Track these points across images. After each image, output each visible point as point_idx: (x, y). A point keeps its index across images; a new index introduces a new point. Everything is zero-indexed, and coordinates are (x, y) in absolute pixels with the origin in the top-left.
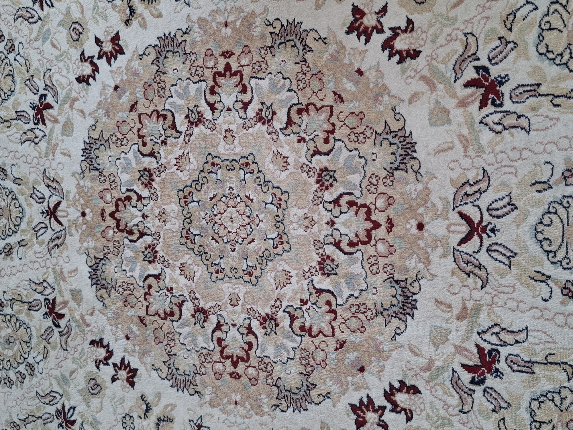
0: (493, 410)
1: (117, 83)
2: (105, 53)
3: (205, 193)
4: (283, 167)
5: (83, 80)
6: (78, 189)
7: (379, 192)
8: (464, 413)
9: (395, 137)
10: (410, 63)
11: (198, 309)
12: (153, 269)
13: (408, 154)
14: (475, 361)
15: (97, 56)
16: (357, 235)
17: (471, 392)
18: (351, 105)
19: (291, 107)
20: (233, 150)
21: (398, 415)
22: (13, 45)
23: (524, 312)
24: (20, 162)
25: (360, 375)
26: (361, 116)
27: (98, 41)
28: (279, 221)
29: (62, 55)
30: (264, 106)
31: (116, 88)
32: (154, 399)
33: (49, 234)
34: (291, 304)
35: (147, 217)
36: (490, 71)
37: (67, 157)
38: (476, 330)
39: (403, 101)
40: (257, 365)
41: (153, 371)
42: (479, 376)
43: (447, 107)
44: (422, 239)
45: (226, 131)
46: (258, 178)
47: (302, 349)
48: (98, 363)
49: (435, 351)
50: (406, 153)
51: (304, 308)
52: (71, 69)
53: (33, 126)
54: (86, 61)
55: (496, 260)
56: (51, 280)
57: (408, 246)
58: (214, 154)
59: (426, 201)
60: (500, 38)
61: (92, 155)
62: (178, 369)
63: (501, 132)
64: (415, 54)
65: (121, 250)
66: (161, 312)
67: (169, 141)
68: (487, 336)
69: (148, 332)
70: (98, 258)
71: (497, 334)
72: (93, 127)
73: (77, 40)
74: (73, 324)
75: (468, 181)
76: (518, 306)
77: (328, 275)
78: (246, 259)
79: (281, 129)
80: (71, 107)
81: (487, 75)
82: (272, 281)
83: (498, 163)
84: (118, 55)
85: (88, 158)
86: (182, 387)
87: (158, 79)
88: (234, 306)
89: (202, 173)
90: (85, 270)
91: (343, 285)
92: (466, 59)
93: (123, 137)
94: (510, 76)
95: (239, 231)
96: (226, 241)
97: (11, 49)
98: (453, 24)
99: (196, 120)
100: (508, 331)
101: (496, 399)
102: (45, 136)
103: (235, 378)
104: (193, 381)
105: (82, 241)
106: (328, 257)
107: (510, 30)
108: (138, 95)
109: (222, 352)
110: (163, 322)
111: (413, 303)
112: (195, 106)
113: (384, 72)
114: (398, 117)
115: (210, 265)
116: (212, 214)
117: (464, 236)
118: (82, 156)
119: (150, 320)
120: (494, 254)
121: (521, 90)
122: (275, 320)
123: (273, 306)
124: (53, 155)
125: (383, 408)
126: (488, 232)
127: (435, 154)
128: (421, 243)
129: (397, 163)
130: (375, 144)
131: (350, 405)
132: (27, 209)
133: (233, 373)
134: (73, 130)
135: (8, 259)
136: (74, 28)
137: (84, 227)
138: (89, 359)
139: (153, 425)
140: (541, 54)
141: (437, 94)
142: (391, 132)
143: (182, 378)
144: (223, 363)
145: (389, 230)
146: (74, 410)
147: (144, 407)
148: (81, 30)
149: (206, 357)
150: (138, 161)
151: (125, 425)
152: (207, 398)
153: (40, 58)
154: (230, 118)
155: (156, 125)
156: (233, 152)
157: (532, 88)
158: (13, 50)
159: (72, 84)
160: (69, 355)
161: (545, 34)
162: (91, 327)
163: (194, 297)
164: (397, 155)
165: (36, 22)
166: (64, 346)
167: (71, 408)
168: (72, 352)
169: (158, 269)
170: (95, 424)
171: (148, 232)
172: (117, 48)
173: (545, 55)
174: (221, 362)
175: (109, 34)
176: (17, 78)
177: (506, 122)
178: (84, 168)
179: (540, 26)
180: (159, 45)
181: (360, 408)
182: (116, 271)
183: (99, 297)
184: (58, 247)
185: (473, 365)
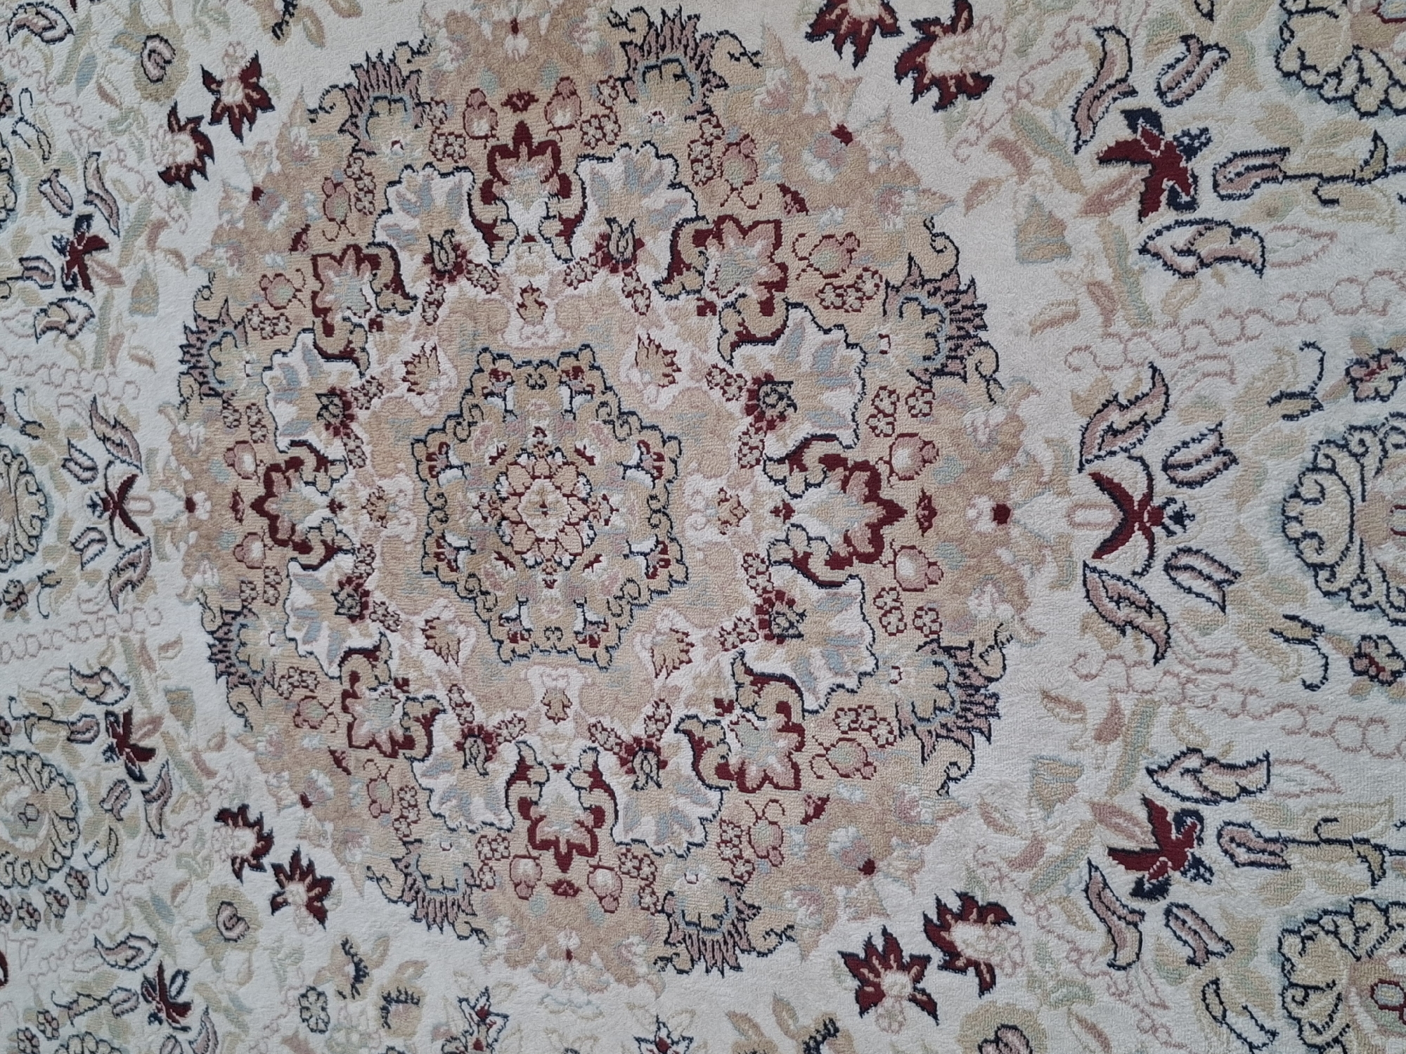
0: (1191, 961)
1: (259, 180)
2: (228, 109)
3: (478, 444)
4: (666, 375)
5: (178, 178)
6: (173, 443)
7: (898, 431)
8: (1120, 968)
9: (934, 294)
10: (965, 110)
11: (471, 730)
12: (359, 637)
13: (968, 336)
14: (1142, 838)
15: (208, 117)
16: (847, 540)
17: (1136, 918)
18: (825, 217)
19: (679, 226)
20: (541, 337)
21: (959, 976)
22: (6, 96)
23: (1260, 718)
25: (864, 881)
26: (850, 243)
27: (208, 80)
28: (659, 511)
29: (125, 118)
30: (615, 226)
31: (257, 193)
32: (374, 950)
33: (110, 558)
34: (692, 712)
35: (341, 507)
36: (1163, 120)
37: (146, 368)
38: (1143, 763)
39: (951, 202)
40: (614, 863)
41: (369, 883)
42: (1152, 876)
43: (1059, 214)
44: (1006, 543)
45: (524, 291)
46: (604, 404)
47: (722, 821)
48: (238, 866)
49: (1045, 820)
50: (962, 332)
51: (726, 721)
52: (148, 152)
53: (63, 294)
54: (181, 129)
55: (1189, 591)
56: (118, 666)
57: (973, 562)
58: (495, 349)
59: (1014, 450)
60: (1185, 39)
61: (205, 360)
62: (429, 877)
63: (1193, 274)
64: (978, 85)
65: (282, 588)
66: (383, 739)
67: (386, 322)
68: (1172, 779)
69: (354, 788)
70: (228, 612)
71: (1195, 772)
72: (204, 292)
73: (159, 80)
74: (175, 774)
75: (1116, 397)
76: (1244, 704)
77: (781, 639)
78: (580, 605)
79: (656, 284)
80: (152, 243)
81: (1155, 132)
82: (646, 655)
83: (1188, 350)
84: (259, 112)
85: (194, 367)
86: (438, 920)
87: (356, 169)
88: (556, 719)
89: (469, 399)
90: (198, 642)
91: (818, 662)
92: (1102, 92)
93: (276, 314)
94: (1213, 133)
95: (561, 536)
96: (531, 562)
97: (5, 107)
98: (1068, 7)
99: (449, 267)
100: (1222, 766)
101: (1196, 932)
102: (93, 316)
103: (565, 894)
104: (464, 905)
105: (188, 570)
106: (780, 595)
107: (1210, 16)
108: (310, 210)
109: (532, 832)
110: (386, 763)
111: (989, 702)
112: (446, 232)
113: (902, 134)
114: (940, 243)
115: (494, 623)
116: (495, 497)
117: (1108, 534)
119: (358, 760)
120: (1183, 577)
121: (1240, 165)
122: (658, 752)
123: (650, 718)
124: (113, 363)
125: (924, 961)
126: (1166, 521)
127: (1033, 332)
129: (940, 359)
130: (885, 312)
131: (844, 955)
132: (55, 496)
133: (560, 883)
134: (156, 301)
135: (18, 618)
136: (152, 51)
137: (193, 536)
138: (216, 857)
139: (373, 1012)
140: (1287, 75)
141: (1033, 184)
142: (924, 282)
143: (439, 898)
144: (535, 859)
145: (925, 523)
146: (185, 978)
147: (351, 969)
148: (167, 55)
149: (494, 845)
150: (313, 372)
151: (306, 1015)
152: (501, 944)
153: (73, 125)
154: (533, 259)
155: (356, 283)
156: (541, 343)
157: (1267, 161)
158: (9, 108)
159: (150, 189)
160: (168, 848)
161: (1295, 22)
162: (218, 778)
163: (459, 700)
164: (941, 339)
165: (61, 39)
166: (156, 828)
167: (178, 972)
168: (176, 841)
169: (371, 636)
170: (237, 1012)
171: (346, 546)
172: (255, 96)
173: (1299, 78)
174: (530, 857)
175: (235, 60)
176: (22, 178)
177: (1205, 248)
178: (186, 392)
179: (1283, 3)
180: (355, 82)
181: (867, 962)
182: (272, 641)
183: (234, 704)
184: (133, 588)
185: (1137, 849)
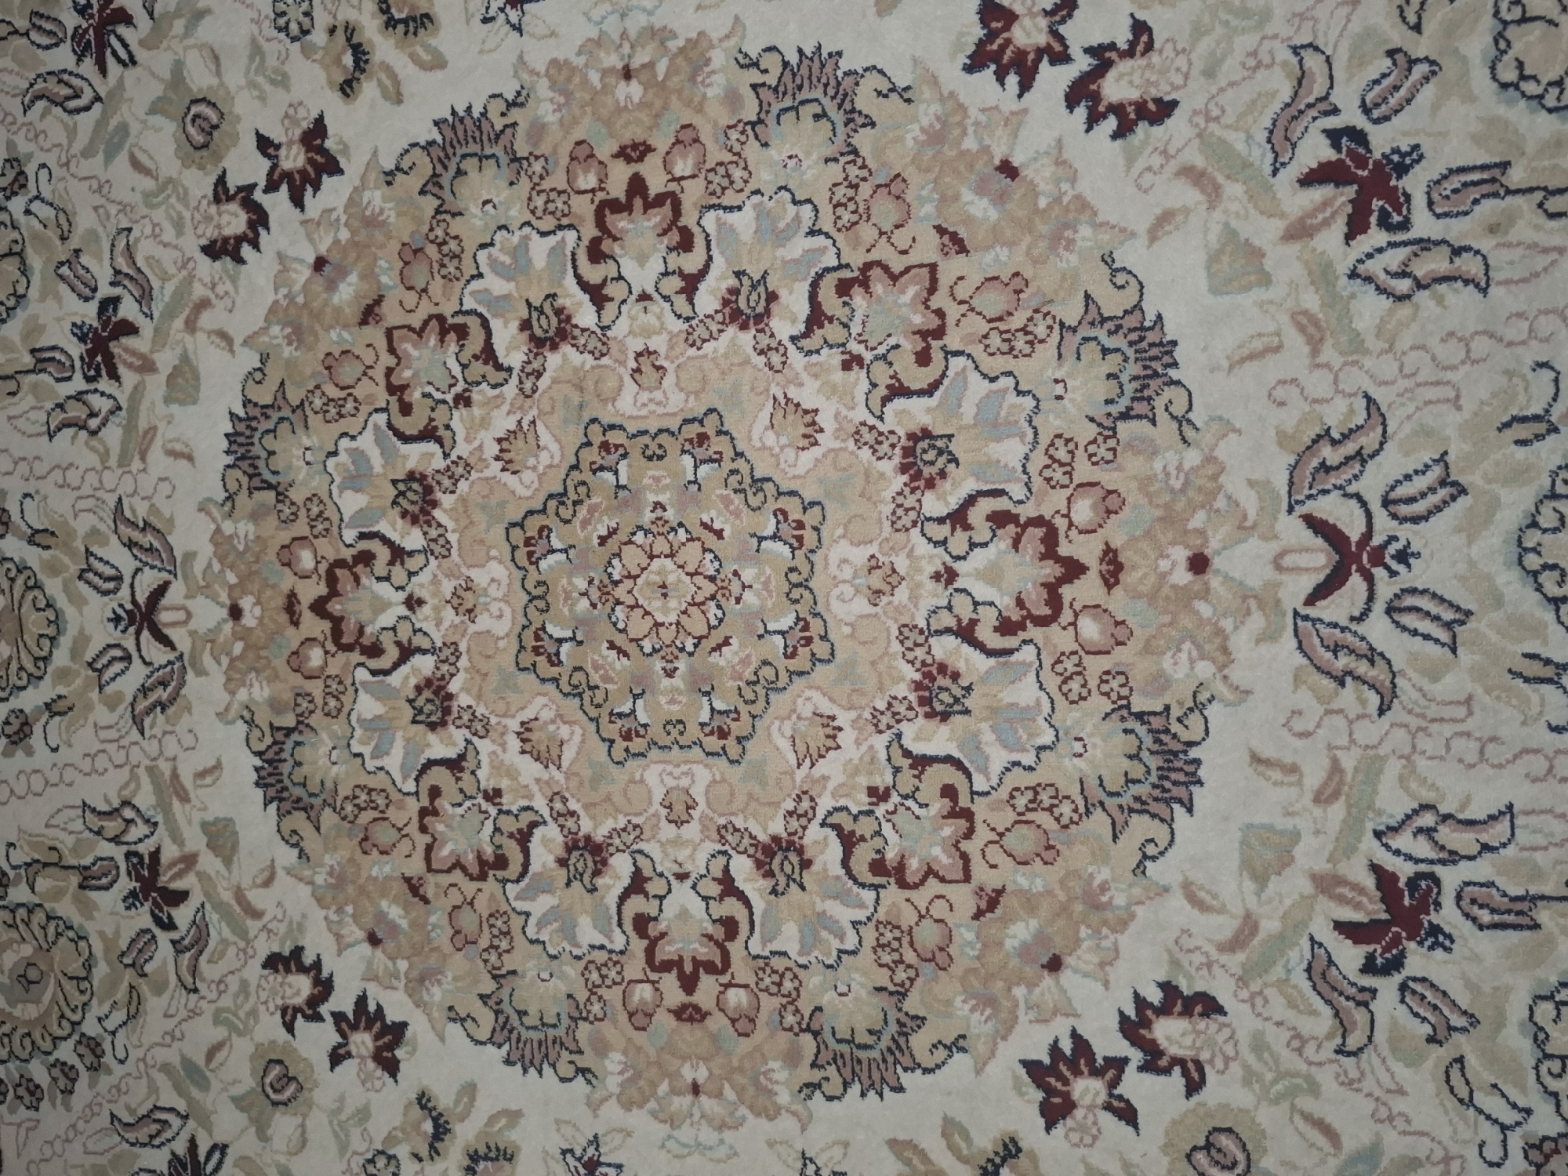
0: (1431, 1040)
1: (323, 250)
2: (287, 176)
3: (585, 523)
4: (805, 436)
5: (227, 253)
6: (216, 544)
7: (1076, 482)
8: (1349, 1054)
9: (1116, 332)
10: (1148, 136)
11: (576, 842)
12: (440, 747)
13: (1156, 374)
14: (1373, 909)
15: (262, 183)
17: (1366, 996)
18: (989, 257)
19: (819, 277)
20: (659, 404)
21: (1162, 1078)
22: (21, 173)
23: (1500, 766)
25: (1048, 980)
26: (1017, 283)
27: (265, 144)
28: (799, 584)
29: (162, 189)
30: (745, 280)
31: (320, 264)
32: (457, 1102)
33: (137, 674)
34: (842, 802)
35: (420, 602)
36: (1369, 138)
37: (184, 462)
38: (1370, 826)
39: (1133, 234)
40: (751, 980)
41: (451, 1026)
42: (1386, 950)
43: (1257, 242)
44: (1205, 594)
45: (639, 355)
46: (734, 472)
47: (879, 922)
48: (289, 1017)
49: (1258, 894)
50: (1149, 372)
51: (880, 810)
52: (188, 223)
53: (83, 385)
54: (230, 199)
55: (1415, 633)
56: (145, 799)
57: (1167, 619)
58: (606, 420)
59: (1213, 495)
60: (1391, 53)
61: (257, 450)
62: (525, 1013)
63: (1408, 297)
64: (1160, 111)
65: (347, 699)
66: (470, 859)
67: (475, 396)
68: (1404, 841)
69: (433, 919)
70: (279, 729)
71: (1428, 832)
72: (257, 375)
73: (205, 146)
74: (213, 917)
75: (1328, 431)
76: (1482, 752)
77: (945, 717)
78: (707, 694)
79: (793, 339)
80: (191, 326)
81: (1362, 151)
82: (784, 745)
83: (1408, 376)
84: (325, 177)
85: (243, 458)
86: (537, 1062)
87: (439, 232)
88: (679, 823)
89: (575, 474)
90: (243, 766)
91: (988, 737)
92: (1301, 112)
93: (343, 394)
94: (1424, 149)
95: (684, 619)
96: (648, 649)
97: (16, 185)
98: (1260, 25)
99: (551, 334)
100: (1460, 822)
101: (1435, 1007)
102: (119, 408)
103: (691, 1019)
104: (567, 1041)
105: (231, 685)
106: (942, 668)
107: (1417, 28)
108: (384, 279)
109: (650, 952)
110: (473, 886)
111: (1190, 769)
112: (548, 296)
113: (1076, 165)
114: (1120, 279)
115: (605, 719)
116: (606, 581)
117: (1321, 577)
118: (227, 453)
119: (437, 885)
120: (1408, 620)
121: (1456, 182)
122: (800, 851)
123: (790, 813)
124: (143, 459)
125: (1120, 1063)
126: (1388, 560)
127: (1231, 368)
128: (1204, 609)
129: (1125, 401)
130: (1060, 356)
131: (1025, 1063)
132: (69, 611)
133: (684, 1007)
134: (197, 388)
135: (20, 754)
136: (197, 116)
137: (238, 648)
138: (262, 1008)
140: (1505, 86)
141: (1226, 212)
142: (1104, 320)
143: (535, 1036)
144: (653, 983)
145: (1111, 580)
146: (223, 1154)
147: (428, 1127)
148: (214, 119)
149: (604, 971)
150: (387, 454)
152: (613, 1084)
153: (101, 201)
154: (651, 319)
155: (439, 356)
156: (660, 410)
157: (1485, 176)
158: (23, 186)
159: (191, 265)
160: (203, 1004)
161: (1512, 32)
162: (266, 919)
163: (562, 810)
164: (1125, 378)
165: (87, 108)
166: (188, 980)
167: (214, 1147)
168: (214, 995)
169: (454, 744)
171: (425, 644)
172: (319, 158)
173: (1517, 87)
174: (648, 981)
175: (296, 122)
176: (35, 261)
177: (1421, 269)
178: (232, 486)
179: (1496, 14)
180: (439, 139)
181: (1053, 1070)
182: (334, 758)
183: (286, 833)
184: (163, 710)
185: (1366, 920)
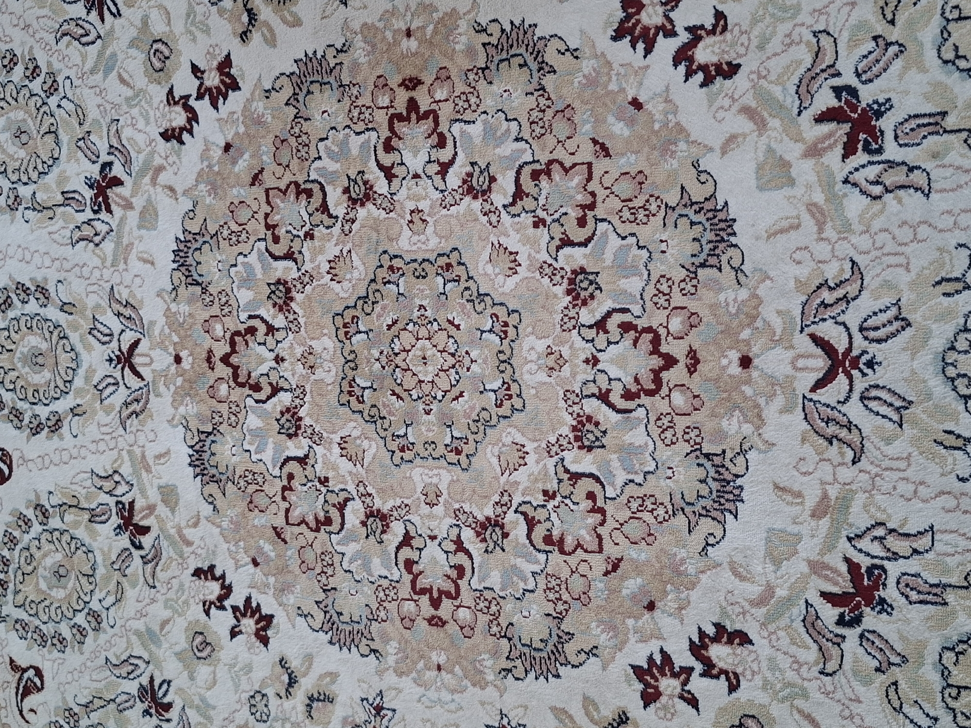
0: (878, 670)
1: (229, 138)
2: (209, 90)
3: (379, 316)
4: (511, 269)
5: (174, 137)
6: (167, 317)
7: (672, 306)
8: (827, 675)
9: (699, 212)
10: (722, 86)
11: (372, 512)
12: (296, 448)
13: (723, 240)
14: (843, 585)
15: (195, 95)
16: (637, 380)
17: (839, 640)
18: (623, 161)
19: (521, 167)
20: (424, 243)
21: (714, 681)
22: (55, 81)
23: (927, 501)
24: (71, 277)
25: (647, 616)
27: (195, 70)
28: (505, 361)
29: (137, 96)
30: (476, 168)
31: (228, 147)
32: (302, 665)
33: (122, 394)
34: (527, 499)
35: (283, 360)
36: (859, 93)
37: (149, 265)
38: (844, 533)
39: (711, 149)
40: (472, 604)
41: (299, 618)
42: (851, 611)
43: (787, 157)
44: (748, 382)
45: (412, 212)
46: (467, 289)
47: (548, 574)
48: (207, 607)
49: (775, 572)
50: (719, 238)
51: (550, 505)
52: (152, 119)
53: (92, 216)
54: (176, 103)
55: (878, 414)
56: (126, 470)
57: (725, 395)
58: (392, 252)
59: (754, 318)
60: (875, 38)
61: (190, 260)
62: (341, 614)
63: (880, 197)
64: (730, 70)
65: (241, 416)
66: (310, 519)
67: (316, 233)
68: (865, 544)
69: (289, 553)
70: (203, 432)
71: (881, 539)
72: (190, 214)
73: (161, 70)
74: (164, 544)
75: (826, 281)
76: (915, 492)
77: (590, 449)
78: (450, 426)
79: (505, 206)
80: (154, 182)
81: (854, 101)
82: (495, 461)
83: (876, 249)
84: (230, 92)
85: (182, 265)
86: (347, 644)
87: (297, 130)
88: (431, 505)
89: (373, 285)
90: (182, 453)
91: (616, 464)
92: (817, 74)
93: (240, 228)
94: (894, 101)
96: (415, 397)
97: (52, 89)
98: (794, 17)
99: (361, 196)
100: (900, 534)
101: (881, 650)
102: (112, 231)
103: (436, 625)
104: (366, 633)
105: (176, 403)
106: (589, 419)
107: (892, 22)
108: (265, 158)
109: (413, 583)
110: (313, 535)
111: (736, 492)
112: (359, 172)
113: (678, 103)
114: (703, 177)
115: (389, 439)
116: (391, 353)
117: (821, 375)
118: (174, 261)
119: (292, 533)
120: (873, 404)
121: (913, 124)
122: (502, 527)
123: (497, 503)
124: (125, 263)
125: (689, 671)
126: (861, 366)
127: (769, 237)
128: (748, 390)
129: (703, 256)
130: (665, 224)
131: (633, 667)
132: (84, 354)
133: (433, 617)
134: (156, 220)
135: (55, 438)
136: (157, 51)
137: (179, 381)
138: (192, 601)
139: (301, 708)
140: (946, 62)
141: (769, 137)
142: (692, 204)
143: (348, 628)
144: (415, 601)
145: (692, 369)
146: (169, 685)
147: (286, 678)
148: (167, 53)
149: (387, 592)
150: (265, 268)
151: (253, 710)
152: (391, 660)
153: (101, 101)
154: (419, 190)
155: (296, 207)
156: (424, 247)
157: (932, 120)
158: (56, 90)
159: (153, 144)
160: (158, 595)
161: (951, 27)
162: (194, 547)
163: (364, 492)
164: (704, 241)
165: (93, 43)
166: (151, 581)
167: (164, 681)
168: (164, 591)
169: (303, 448)
170: (205, 708)
171: (287, 387)
172: (228, 81)
173: (954, 64)
174: (412, 600)
175: (214, 57)
176: (64, 137)
177: (888, 180)
178: (176, 282)
179: (943, 13)
180: (298, 72)
181: (649, 672)
182: (234, 452)
183: (206, 495)
184: (137, 416)
185: (840, 593)
